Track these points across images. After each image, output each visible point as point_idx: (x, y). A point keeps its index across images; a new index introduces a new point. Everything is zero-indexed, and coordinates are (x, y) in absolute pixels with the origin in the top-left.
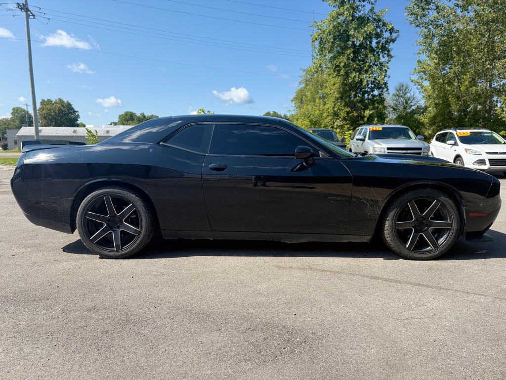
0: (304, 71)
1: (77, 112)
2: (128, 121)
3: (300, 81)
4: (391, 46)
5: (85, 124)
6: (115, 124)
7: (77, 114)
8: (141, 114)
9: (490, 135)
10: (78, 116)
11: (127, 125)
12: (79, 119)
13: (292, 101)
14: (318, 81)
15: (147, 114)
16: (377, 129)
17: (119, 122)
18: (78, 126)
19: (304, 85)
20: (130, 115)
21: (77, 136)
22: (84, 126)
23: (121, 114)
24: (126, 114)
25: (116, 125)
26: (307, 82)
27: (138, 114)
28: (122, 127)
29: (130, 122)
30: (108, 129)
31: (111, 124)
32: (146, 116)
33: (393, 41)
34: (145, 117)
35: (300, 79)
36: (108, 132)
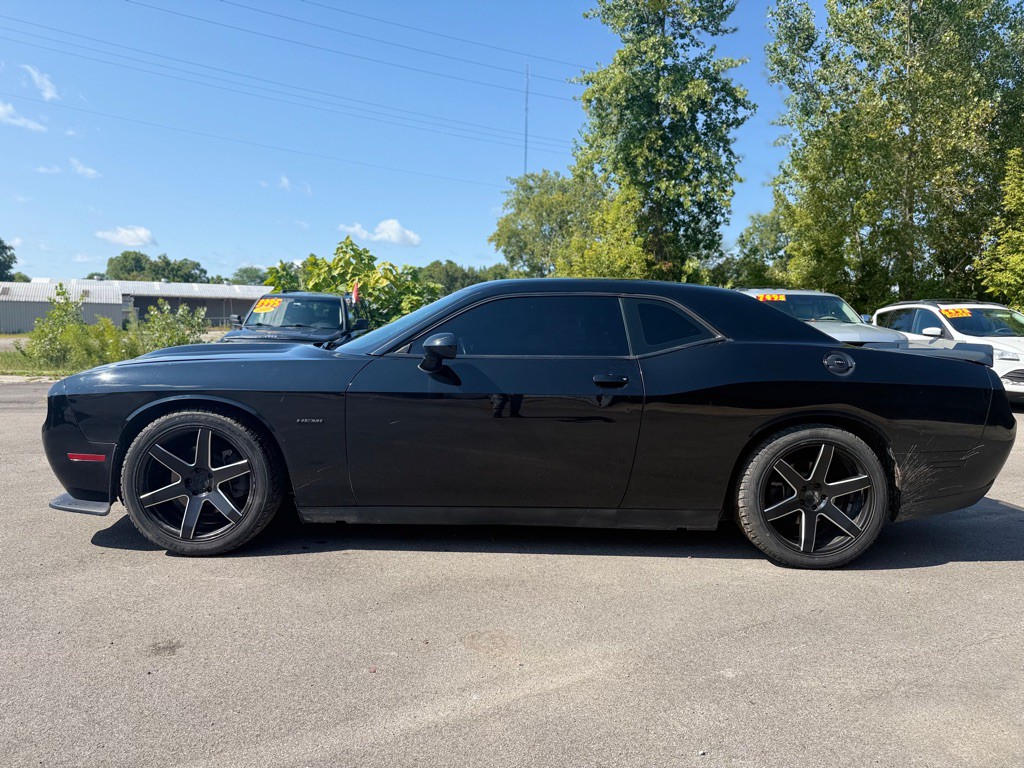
0: (513, 182)
1: (10, 248)
2: (129, 271)
3: (505, 201)
4: (732, 133)
5: (29, 276)
6: (102, 277)
7: (9, 253)
8: (160, 258)
9: (1008, 316)
10: (12, 258)
11: (127, 279)
12: (13, 265)
13: (491, 240)
14: (542, 204)
15: (172, 259)
16: (776, 299)
17: (108, 272)
18: (11, 279)
19: (513, 210)
20: (134, 259)
21: (11, 302)
22: (27, 280)
23: (114, 257)
24: (125, 258)
25: (101, 279)
26: (520, 205)
27: (154, 258)
28: (116, 283)
29: (135, 273)
30: (86, 288)
31: (91, 277)
32: (172, 261)
33: (738, 123)
34: (168, 263)
35: (505, 199)
36: (86, 293)
